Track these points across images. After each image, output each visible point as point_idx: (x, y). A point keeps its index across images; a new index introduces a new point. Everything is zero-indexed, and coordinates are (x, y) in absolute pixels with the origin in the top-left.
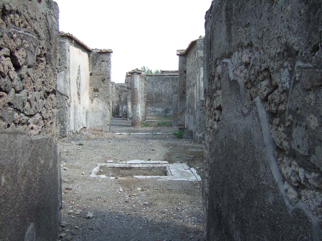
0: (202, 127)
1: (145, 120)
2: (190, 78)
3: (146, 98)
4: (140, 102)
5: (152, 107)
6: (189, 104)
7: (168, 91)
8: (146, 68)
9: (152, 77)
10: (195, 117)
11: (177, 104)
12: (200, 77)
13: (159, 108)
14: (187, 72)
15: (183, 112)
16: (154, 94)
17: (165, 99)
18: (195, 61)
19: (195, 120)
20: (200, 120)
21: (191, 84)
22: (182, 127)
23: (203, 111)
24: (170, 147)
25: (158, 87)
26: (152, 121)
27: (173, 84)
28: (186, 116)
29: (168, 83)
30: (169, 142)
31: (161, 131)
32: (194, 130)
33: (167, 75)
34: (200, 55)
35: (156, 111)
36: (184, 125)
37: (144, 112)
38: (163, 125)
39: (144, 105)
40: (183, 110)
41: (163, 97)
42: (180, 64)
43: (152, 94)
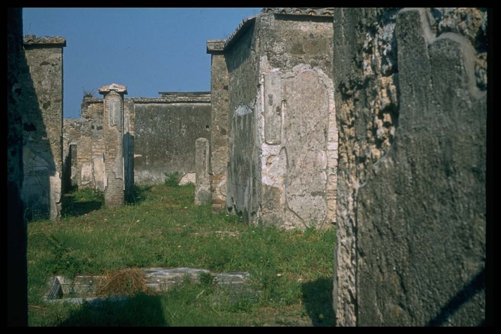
5: (143, 171)
9: (143, 104)
11: (203, 159)
13: (158, 172)
14: (231, 89)
22: (219, 206)
23: (272, 166)
36: (225, 202)
40: (222, 169)
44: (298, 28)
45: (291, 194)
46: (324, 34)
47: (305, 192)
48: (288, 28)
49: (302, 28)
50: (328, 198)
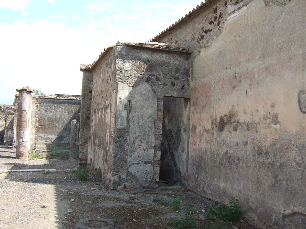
0: (117, 166)
1: (35, 149)
2: (99, 99)
3: (37, 123)
4: (29, 127)
5: (44, 134)
6: (95, 133)
7: (63, 117)
8: (39, 92)
9: (46, 100)
10: (107, 152)
11: (75, 131)
12: (118, 96)
13: (51, 135)
14: (93, 93)
15: (86, 142)
16: (47, 119)
17: (59, 125)
18: (108, 76)
19: (106, 155)
20: (115, 157)
21: (100, 107)
22: (83, 162)
23: (120, 143)
24: (72, 200)
25: (51, 111)
26: (43, 150)
27: (69, 109)
28: (89, 148)
29: (64, 108)
30: (69, 187)
31: (55, 166)
32: (105, 170)
33: (63, 98)
34: (119, 66)
35: (48, 138)
36: (86, 160)
37: (34, 139)
38: (57, 156)
39: (34, 131)
40: (86, 140)
41: (57, 122)
42: (85, 82)
43: (44, 119)
44: (140, 55)
45: (131, 163)
46: (156, 60)
47: (140, 162)
48: (134, 55)
49: (142, 56)
50: (154, 165)
